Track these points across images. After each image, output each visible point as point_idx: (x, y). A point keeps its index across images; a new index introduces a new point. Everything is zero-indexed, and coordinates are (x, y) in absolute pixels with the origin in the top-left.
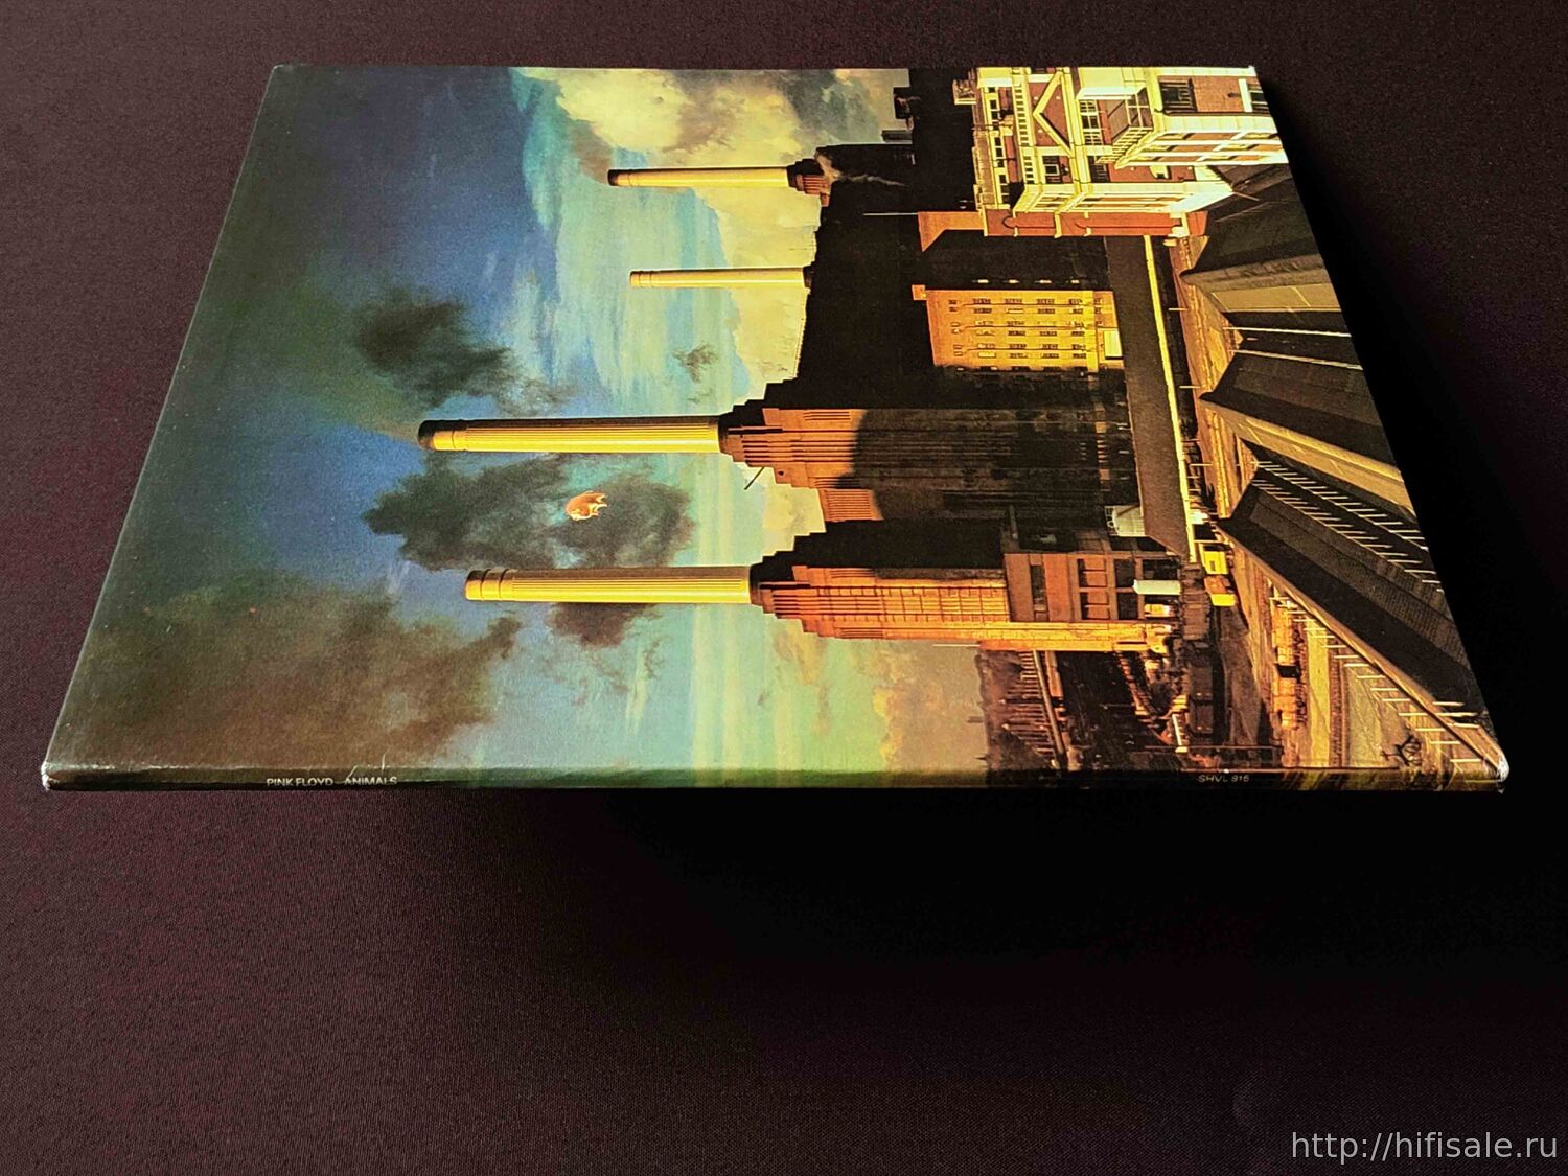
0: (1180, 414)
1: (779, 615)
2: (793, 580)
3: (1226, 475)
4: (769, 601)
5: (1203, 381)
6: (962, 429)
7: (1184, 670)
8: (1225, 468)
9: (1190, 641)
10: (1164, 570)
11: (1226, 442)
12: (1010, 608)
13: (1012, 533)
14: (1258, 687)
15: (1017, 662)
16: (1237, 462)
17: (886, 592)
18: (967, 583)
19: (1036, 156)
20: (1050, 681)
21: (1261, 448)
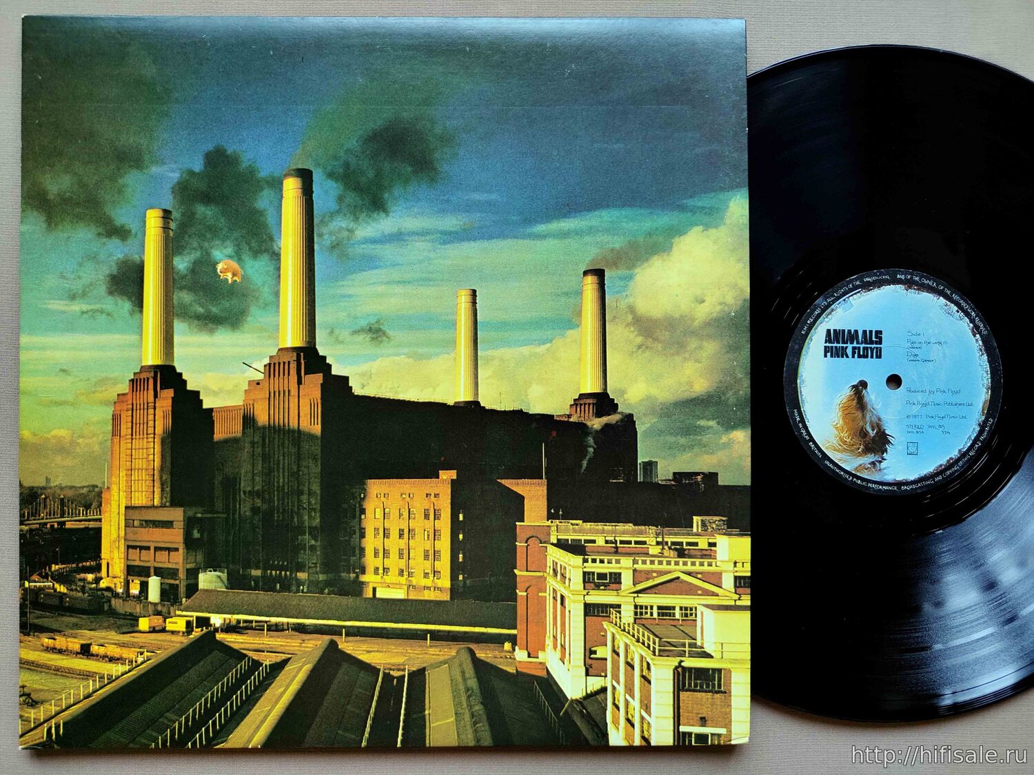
0: (316, 625)
1: (132, 381)
2: (161, 389)
3: (255, 643)
4: (144, 375)
5: (349, 644)
6: (301, 493)
7: (87, 594)
8: (263, 644)
9: (109, 601)
10: (169, 594)
11: (287, 648)
12: (136, 507)
13: (202, 514)
14: (73, 631)
15: (93, 507)
16: (267, 652)
17: (151, 440)
18: (157, 484)
19: (620, 568)
20: (78, 523)
21: (283, 668)
